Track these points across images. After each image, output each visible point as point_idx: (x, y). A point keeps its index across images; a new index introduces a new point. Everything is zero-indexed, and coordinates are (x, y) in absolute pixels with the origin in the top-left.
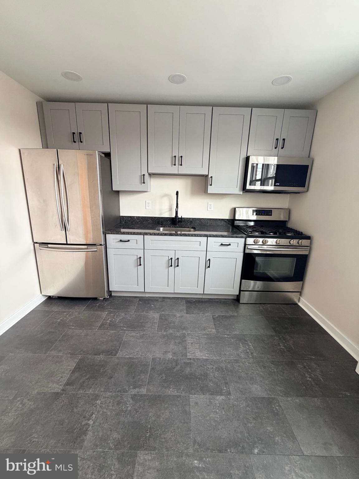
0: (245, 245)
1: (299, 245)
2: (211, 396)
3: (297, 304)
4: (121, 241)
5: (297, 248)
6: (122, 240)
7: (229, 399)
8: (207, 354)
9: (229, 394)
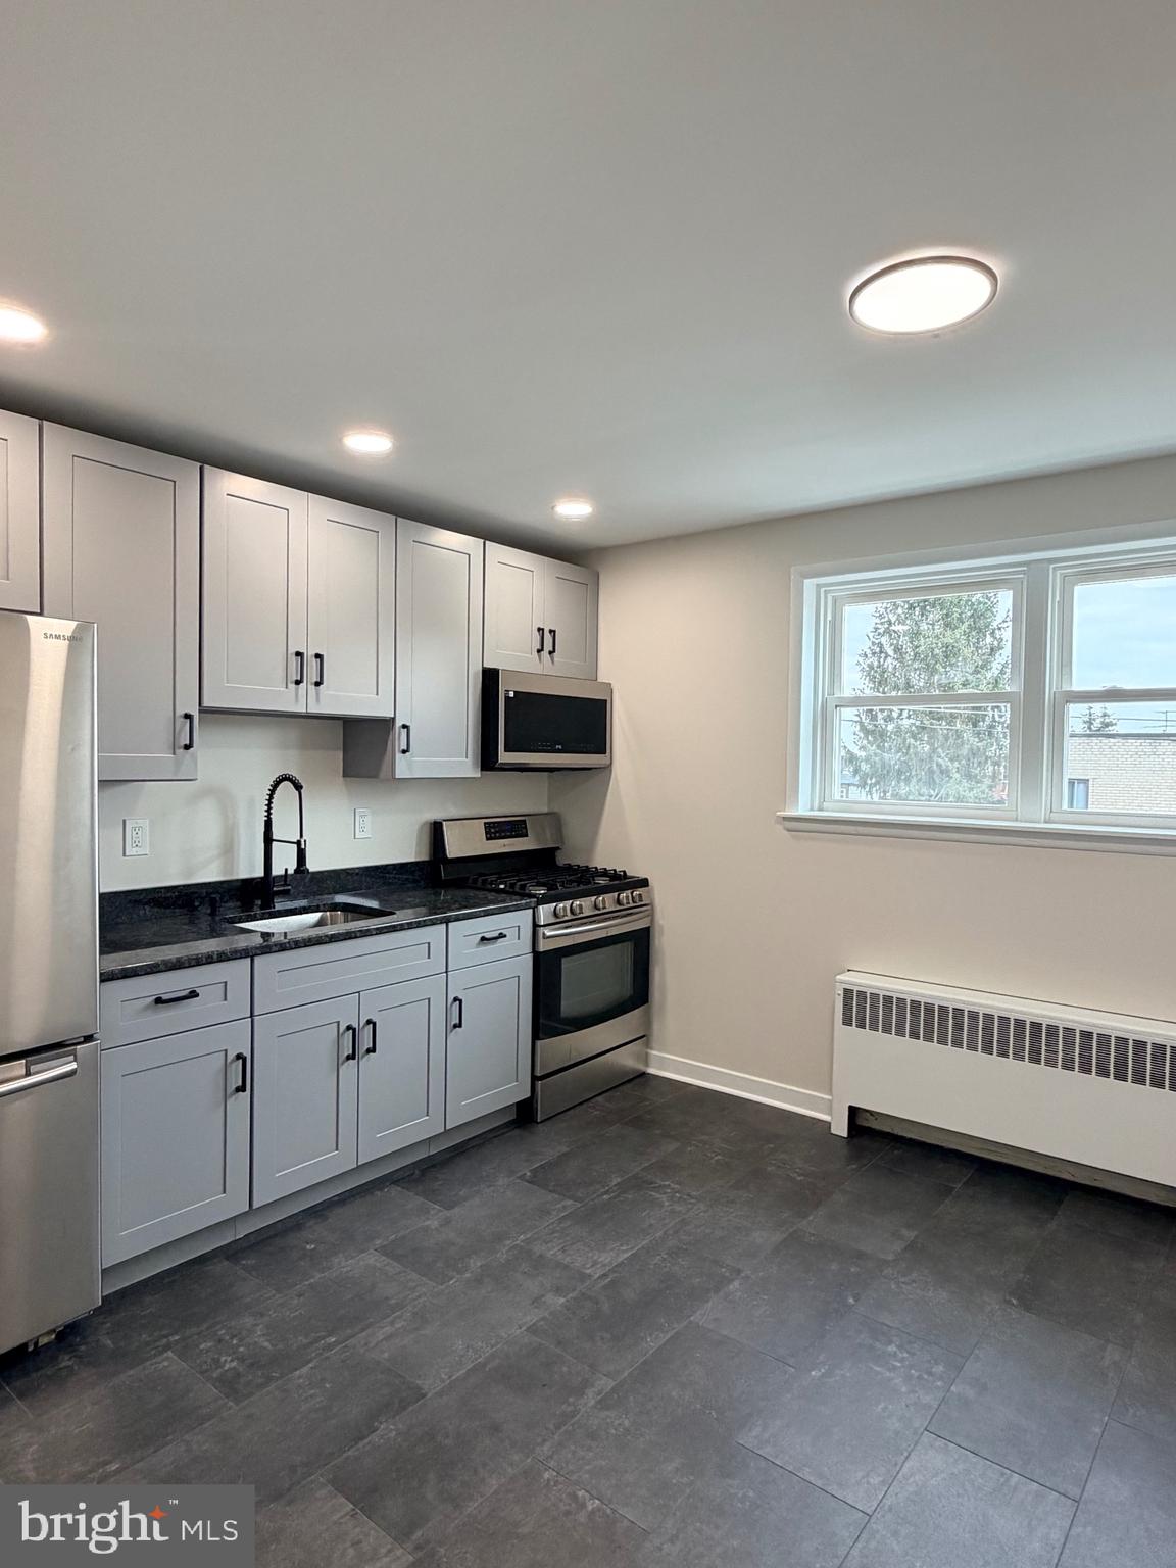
0: (535, 926)
1: (621, 907)
2: (721, 1294)
3: (643, 1074)
4: (159, 1001)
5: (631, 914)
6: (165, 997)
7: (748, 1277)
8: (621, 1245)
9: (739, 1271)
